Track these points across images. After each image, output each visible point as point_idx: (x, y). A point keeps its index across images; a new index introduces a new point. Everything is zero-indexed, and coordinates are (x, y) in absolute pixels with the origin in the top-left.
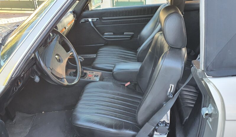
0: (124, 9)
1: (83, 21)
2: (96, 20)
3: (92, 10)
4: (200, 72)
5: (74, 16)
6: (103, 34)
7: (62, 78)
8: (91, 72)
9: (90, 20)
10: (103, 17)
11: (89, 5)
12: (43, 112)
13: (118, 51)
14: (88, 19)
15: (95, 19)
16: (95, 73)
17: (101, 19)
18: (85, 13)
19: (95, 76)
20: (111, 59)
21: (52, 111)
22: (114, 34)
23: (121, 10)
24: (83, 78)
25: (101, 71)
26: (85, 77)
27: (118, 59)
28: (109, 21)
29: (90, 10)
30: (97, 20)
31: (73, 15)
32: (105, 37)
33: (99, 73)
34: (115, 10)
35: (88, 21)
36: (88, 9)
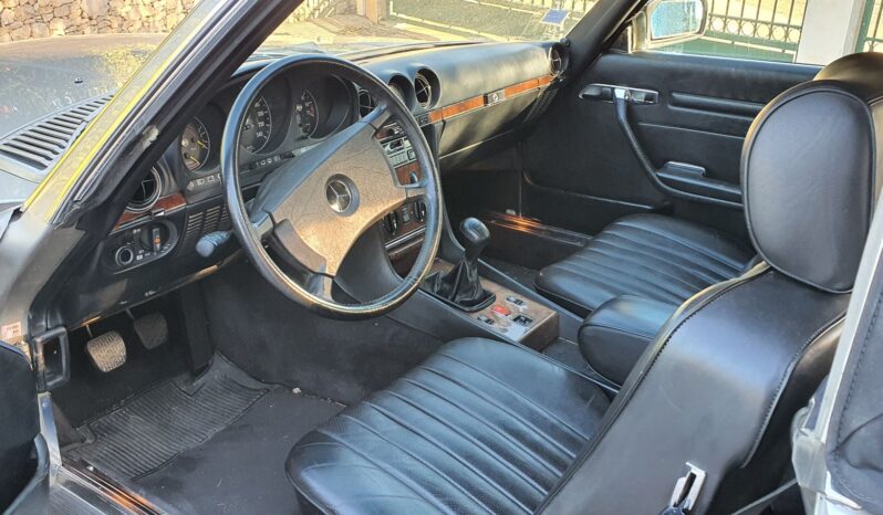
0: (773, 74)
1: (592, 91)
2: (643, 96)
3: (639, 54)
4: (810, 450)
5: (555, 66)
6: (659, 164)
7: (317, 271)
8: (514, 296)
9: (620, 92)
10: (678, 92)
11: (629, 28)
12: (296, 390)
13: (692, 251)
14: (613, 89)
15: (640, 95)
16: (526, 307)
17: (666, 96)
18: (608, 61)
19: (517, 319)
20: (634, 272)
21: (326, 399)
22: (709, 175)
23: (759, 73)
24: (467, 309)
25: (558, 307)
26: (475, 308)
27: (671, 280)
28: (698, 115)
29: (630, 52)
30: (649, 97)
31: (553, 56)
32: (660, 178)
33: (543, 313)
34: (733, 70)
35: (612, 96)
36: (624, 45)
